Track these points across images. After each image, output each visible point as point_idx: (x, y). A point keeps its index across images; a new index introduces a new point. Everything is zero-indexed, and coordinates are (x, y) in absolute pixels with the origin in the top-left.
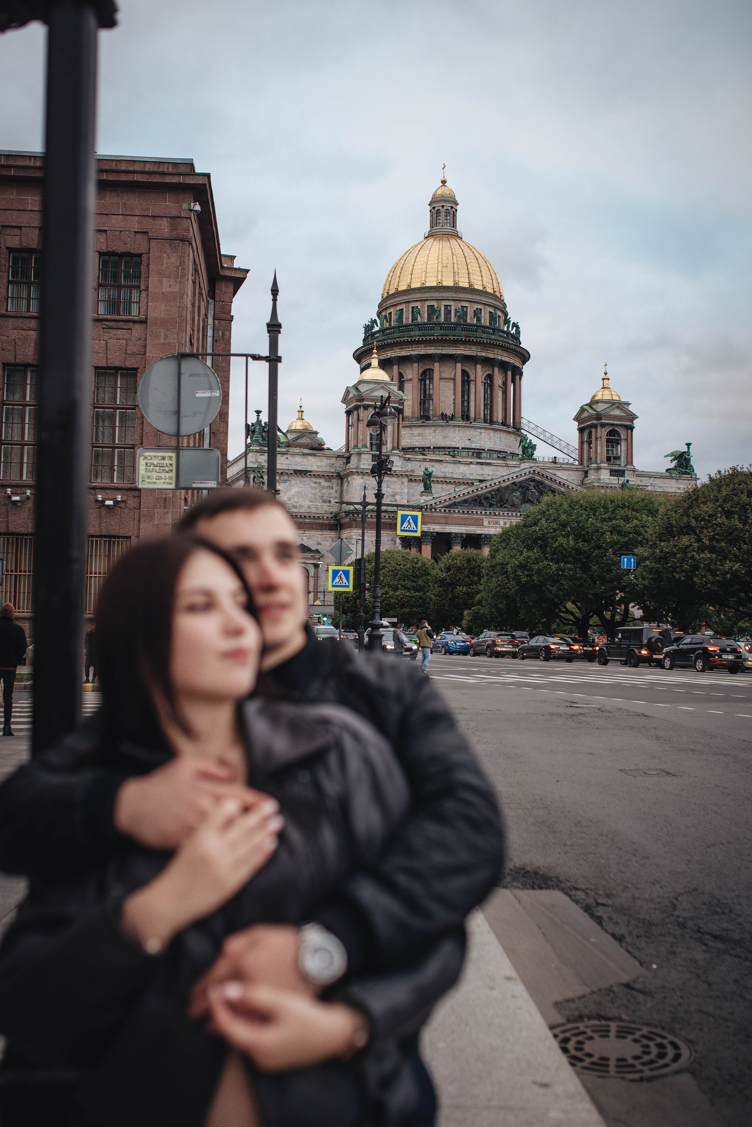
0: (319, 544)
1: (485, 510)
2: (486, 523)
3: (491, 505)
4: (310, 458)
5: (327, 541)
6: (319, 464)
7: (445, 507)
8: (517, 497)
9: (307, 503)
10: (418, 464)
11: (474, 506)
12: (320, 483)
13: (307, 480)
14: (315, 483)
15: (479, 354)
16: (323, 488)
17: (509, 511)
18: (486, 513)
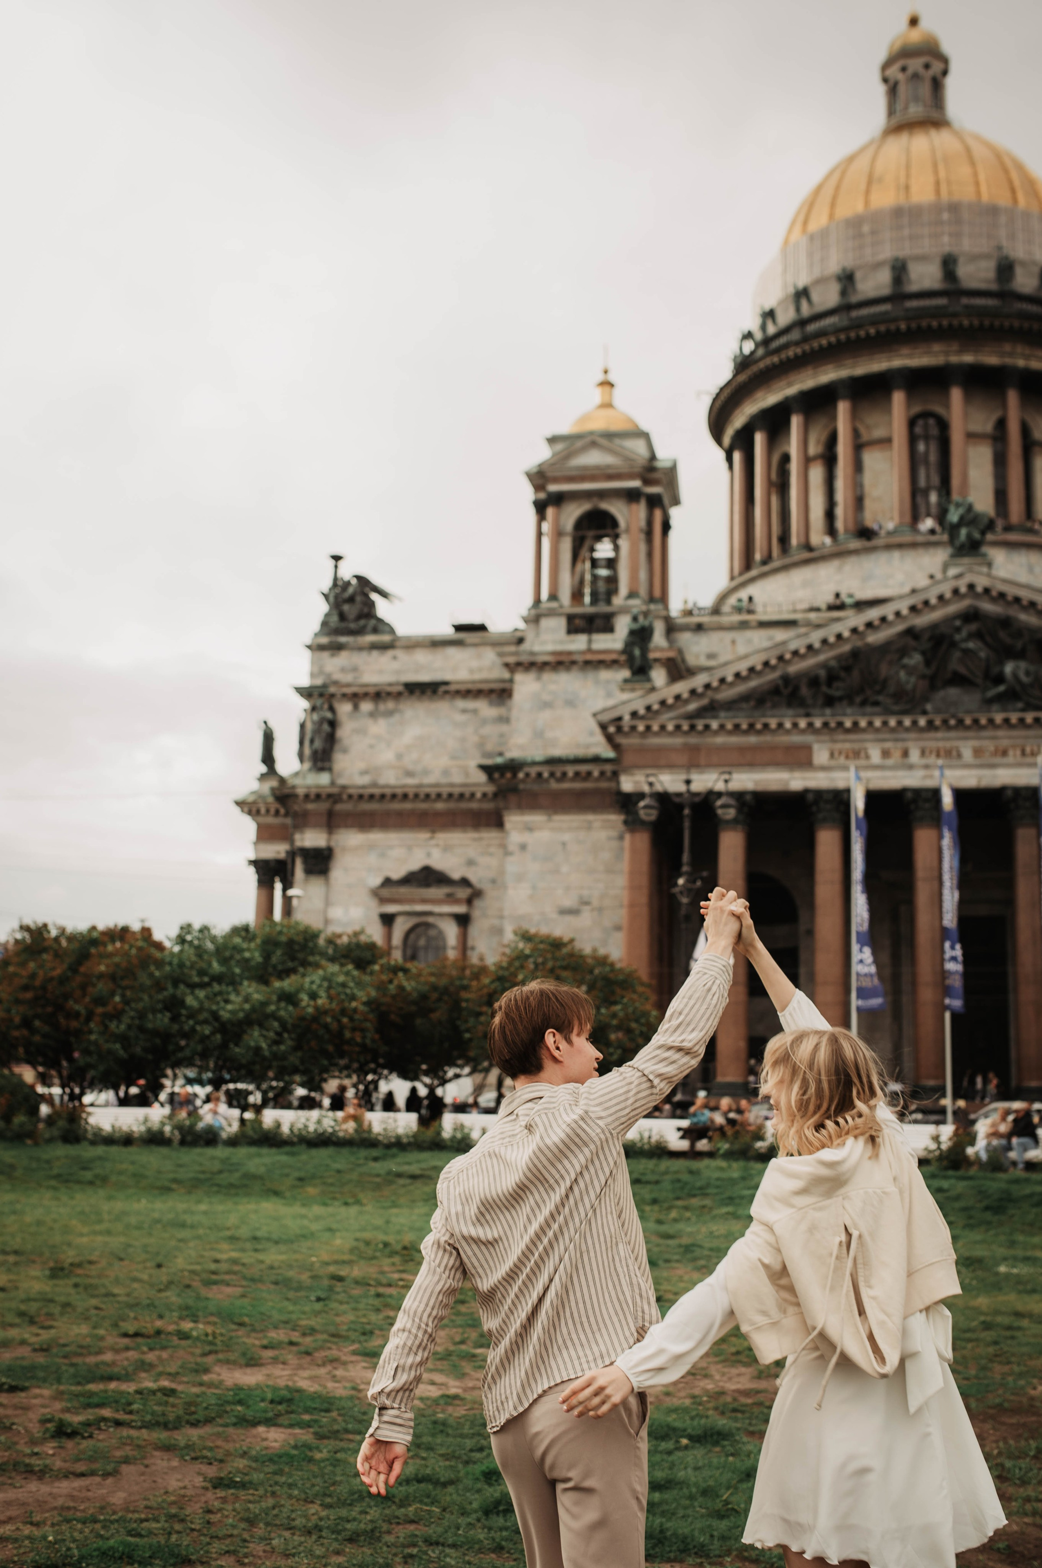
0: (471, 863)
1: (807, 715)
2: (821, 755)
3: (830, 702)
4: (452, 651)
5: (491, 854)
6: (475, 664)
7: (690, 717)
8: (910, 671)
9: (444, 762)
10: (728, 636)
11: (775, 706)
12: (475, 711)
13: (442, 707)
14: (464, 711)
15: (954, 359)
16: (484, 722)
17: (889, 712)
18: (810, 725)
